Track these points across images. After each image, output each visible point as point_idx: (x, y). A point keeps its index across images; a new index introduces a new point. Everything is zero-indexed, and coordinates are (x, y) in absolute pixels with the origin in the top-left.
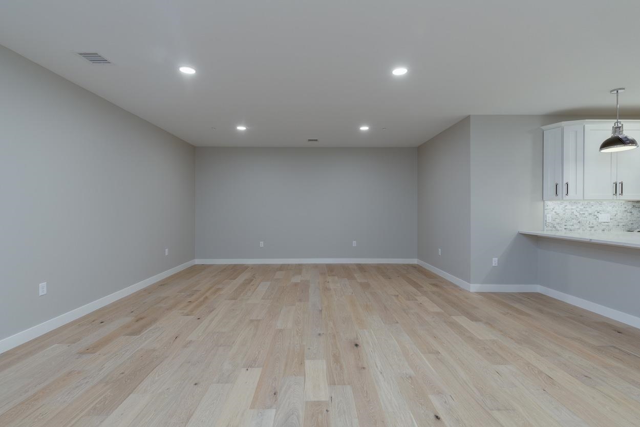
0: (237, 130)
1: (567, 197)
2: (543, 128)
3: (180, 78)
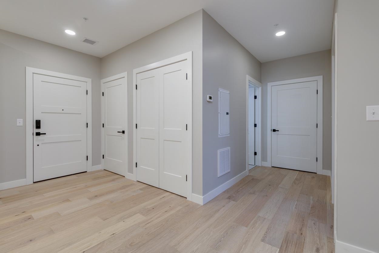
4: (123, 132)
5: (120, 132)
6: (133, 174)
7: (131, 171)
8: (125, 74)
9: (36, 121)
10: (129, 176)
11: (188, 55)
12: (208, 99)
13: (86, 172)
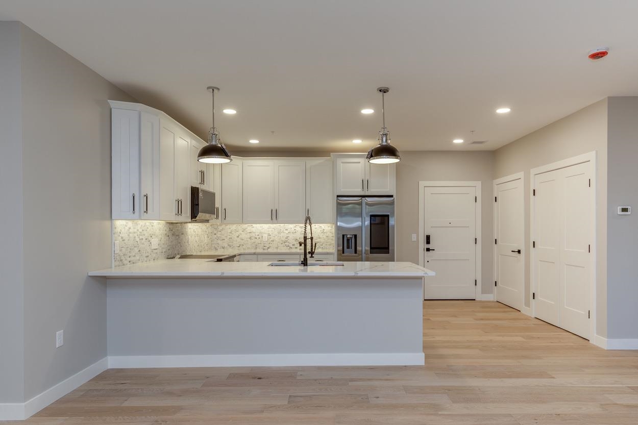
1: (146, 216)
4: (519, 252)
5: (514, 251)
6: (529, 307)
7: (527, 304)
8: (521, 175)
9: (427, 236)
10: (525, 311)
11: (591, 155)
12: (619, 212)
13: (475, 300)
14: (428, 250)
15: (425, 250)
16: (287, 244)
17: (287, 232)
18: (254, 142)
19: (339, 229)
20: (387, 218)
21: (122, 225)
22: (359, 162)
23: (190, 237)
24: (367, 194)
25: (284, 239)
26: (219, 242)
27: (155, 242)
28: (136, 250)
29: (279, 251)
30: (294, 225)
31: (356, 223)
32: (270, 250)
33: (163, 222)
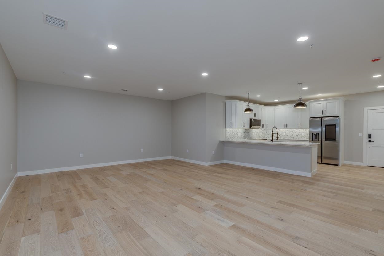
0: (85, 77)
1: (233, 127)
2: (226, 101)
3: (108, 51)
9: (369, 134)
14: (370, 141)
15: (368, 141)
16: (293, 136)
17: (293, 132)
18: (276, 101)
19: (310, 132)
20: (335, 126)
21: (229, 130)
22: (321, 103)
23: (253, 133)
24: (325, 116)
25: (292, 135)
26: (268, 135)
27: (239, 134)
28: (233, 136)
29: (289, 139)
30: (296, 129)
31: (319, 130)
32: (286, 139)
33: (243, 129)
